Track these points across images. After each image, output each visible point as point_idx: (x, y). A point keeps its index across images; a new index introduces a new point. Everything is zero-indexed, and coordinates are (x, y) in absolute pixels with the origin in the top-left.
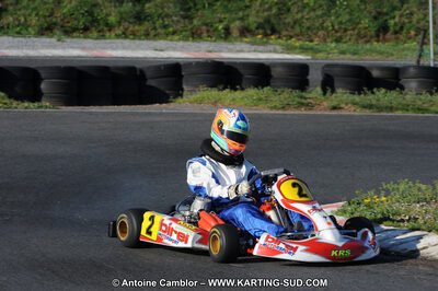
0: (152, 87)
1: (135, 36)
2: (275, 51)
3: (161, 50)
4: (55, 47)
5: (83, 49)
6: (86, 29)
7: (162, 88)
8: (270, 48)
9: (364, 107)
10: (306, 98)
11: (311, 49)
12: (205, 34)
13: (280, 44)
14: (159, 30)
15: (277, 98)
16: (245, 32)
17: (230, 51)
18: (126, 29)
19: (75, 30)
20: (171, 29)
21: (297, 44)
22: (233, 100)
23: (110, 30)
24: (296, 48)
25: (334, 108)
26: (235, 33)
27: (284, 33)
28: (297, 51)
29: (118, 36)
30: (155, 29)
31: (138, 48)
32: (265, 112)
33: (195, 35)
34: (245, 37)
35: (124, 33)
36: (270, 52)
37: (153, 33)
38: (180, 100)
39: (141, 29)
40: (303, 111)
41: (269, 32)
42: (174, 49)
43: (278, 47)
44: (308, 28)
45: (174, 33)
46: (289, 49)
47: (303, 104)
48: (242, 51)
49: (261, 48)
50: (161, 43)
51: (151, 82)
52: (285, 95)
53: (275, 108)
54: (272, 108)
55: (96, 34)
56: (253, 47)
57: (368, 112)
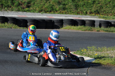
0: (56, 25)
1: (62, 13)
2: (96, 18)
3: (67, 17)
4: (40, 15)
5: (47, 16)
6: (50, 11)
7: (58, 25)
8: (95, 17)
9: (106, 31)
10: (92, 28)
11: (106, 17)
12: (81, 13)
13: (98, 16)
14: (69, 12)
15: (84, 28)
16: (91, 13)
17: (84, 17)
18: (61, 12)
19: (48, 11)
20: (72, 12)
21: (102, 16)
22: (74, 28)
23: (56, 12)
24: (102, 17)
25: (98, 31)
26: (88, 13)
27: (101, 13)
28: (102, 18)
29: (58, 13)
30: (68, 12)
31: (61, 16)
32: (80, 31)
33: (78, 13)
34: (91, 14)
35: (60, 13)
36: (95, 18)
37: (67, 13)
38: (62, 28)
39: (64, 12)
40: (90, 31)
41: (97, 13)
42: (70, 17)
43: (97, 17)
44: (107, 12)
45: (73, 13)
46: (100, 17)
47: (90, 30)
48: (88, 18)
49: (93, 17)
50: (68, 15)
51: (55, 24)
52: (87, 28)
53: (83, 30)
54: (82, 31)
55: (53, 13)
56: (91, 17)
57: (106, 32)
